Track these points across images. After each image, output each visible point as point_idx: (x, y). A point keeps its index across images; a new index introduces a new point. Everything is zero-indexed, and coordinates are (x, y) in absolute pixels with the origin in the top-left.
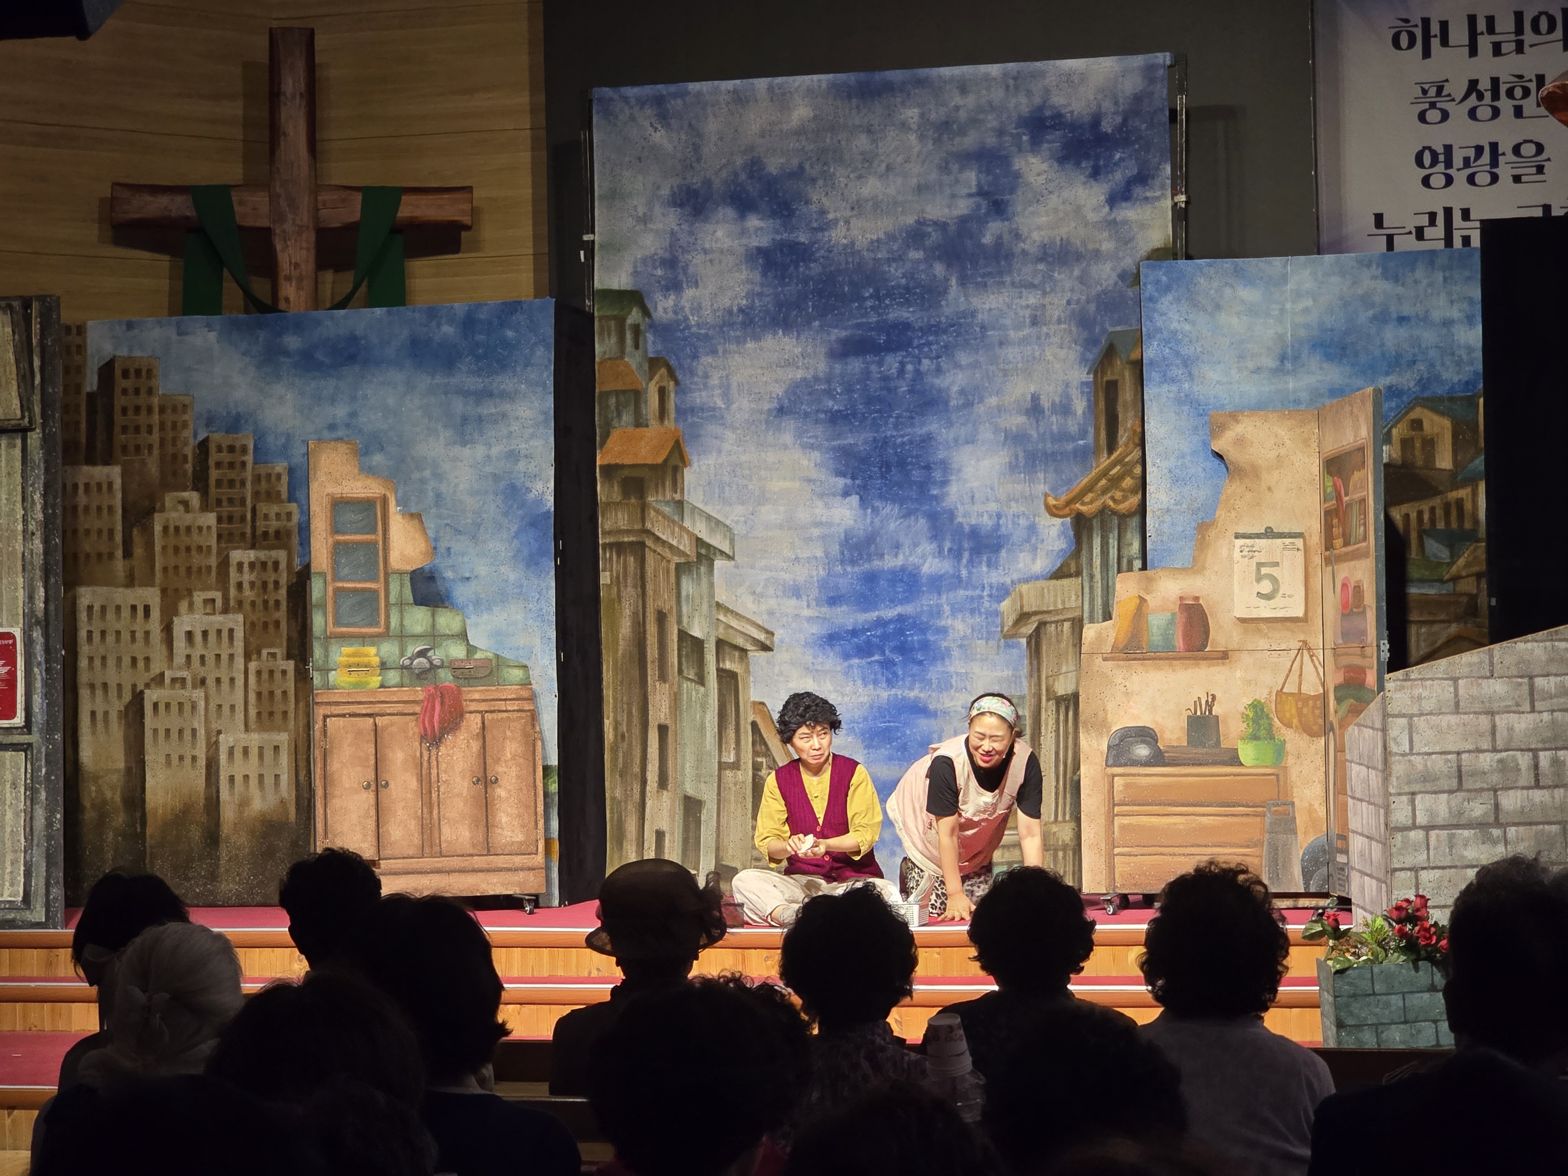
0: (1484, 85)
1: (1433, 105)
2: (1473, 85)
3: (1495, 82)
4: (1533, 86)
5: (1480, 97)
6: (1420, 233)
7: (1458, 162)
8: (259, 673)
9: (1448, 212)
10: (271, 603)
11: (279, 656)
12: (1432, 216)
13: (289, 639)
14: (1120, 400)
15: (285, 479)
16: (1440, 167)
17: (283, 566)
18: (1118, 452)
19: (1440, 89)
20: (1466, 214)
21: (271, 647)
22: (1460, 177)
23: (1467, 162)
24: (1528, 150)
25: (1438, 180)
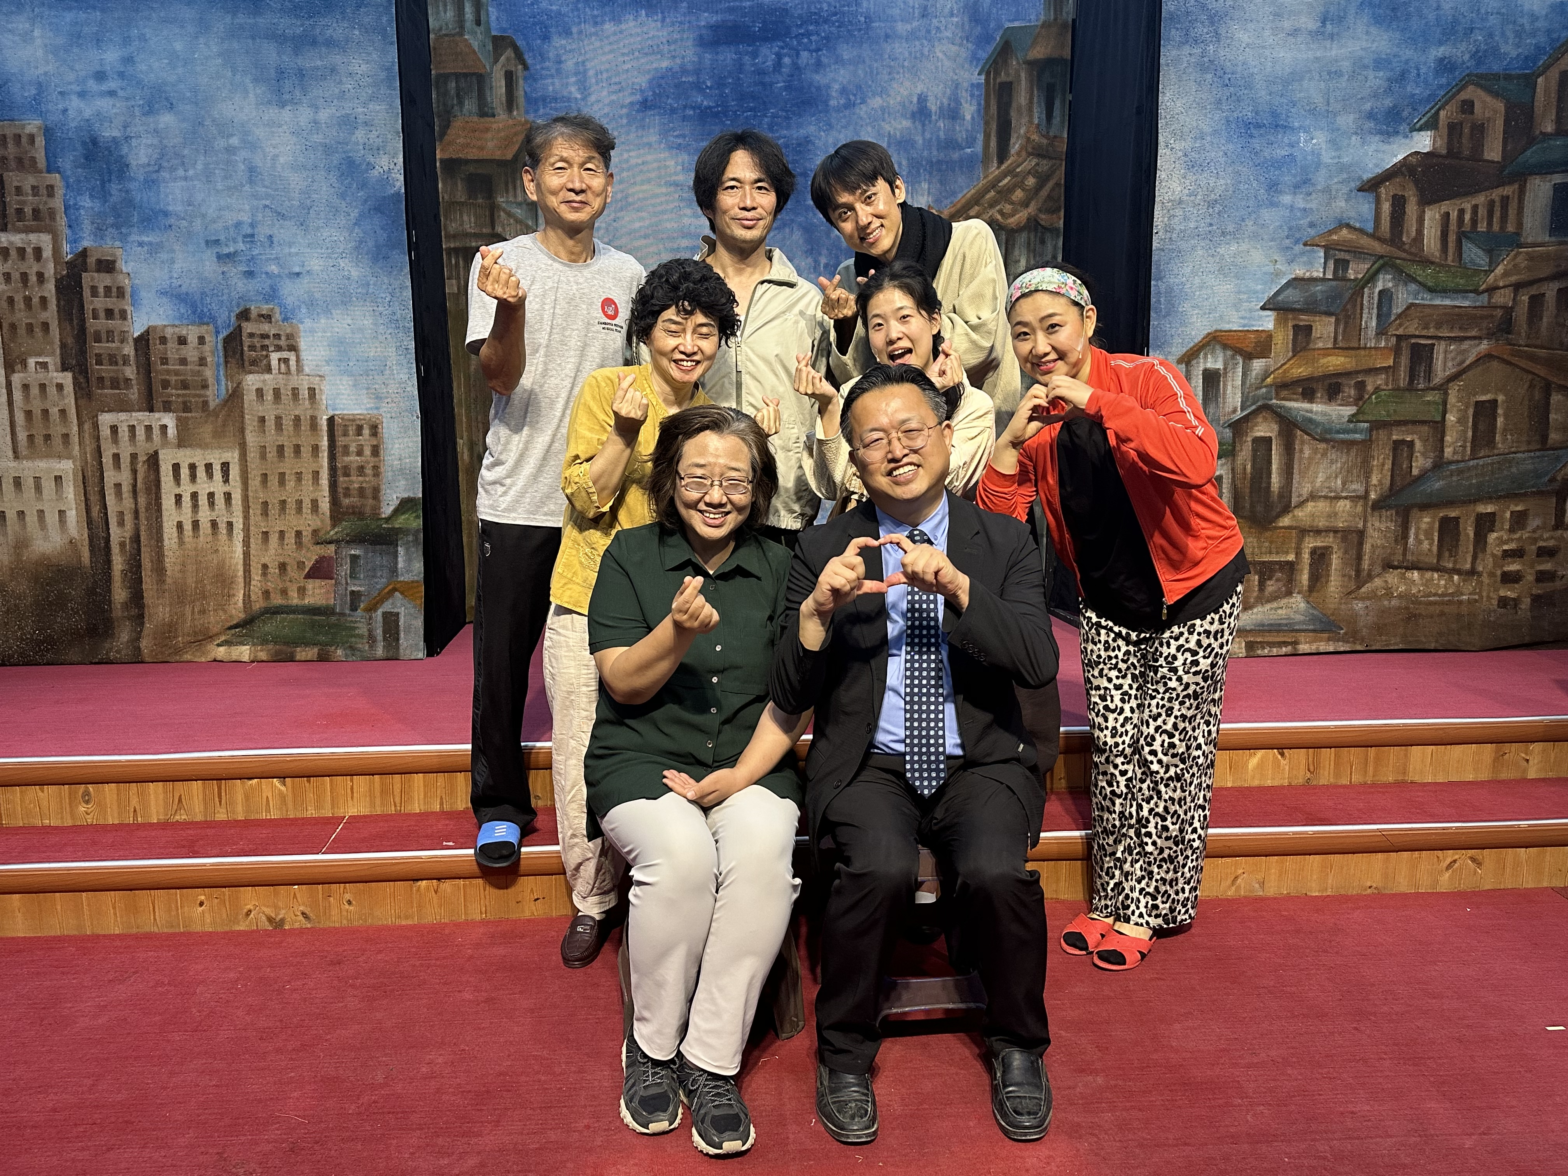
8: (26, 387)
10: (36, 300)
11: (51, 367)
13: (63, 346)
14: (1014, 105)
15: (40, 141)
17: (47, 253)
18: (1009, 162)
21: (40, 355)
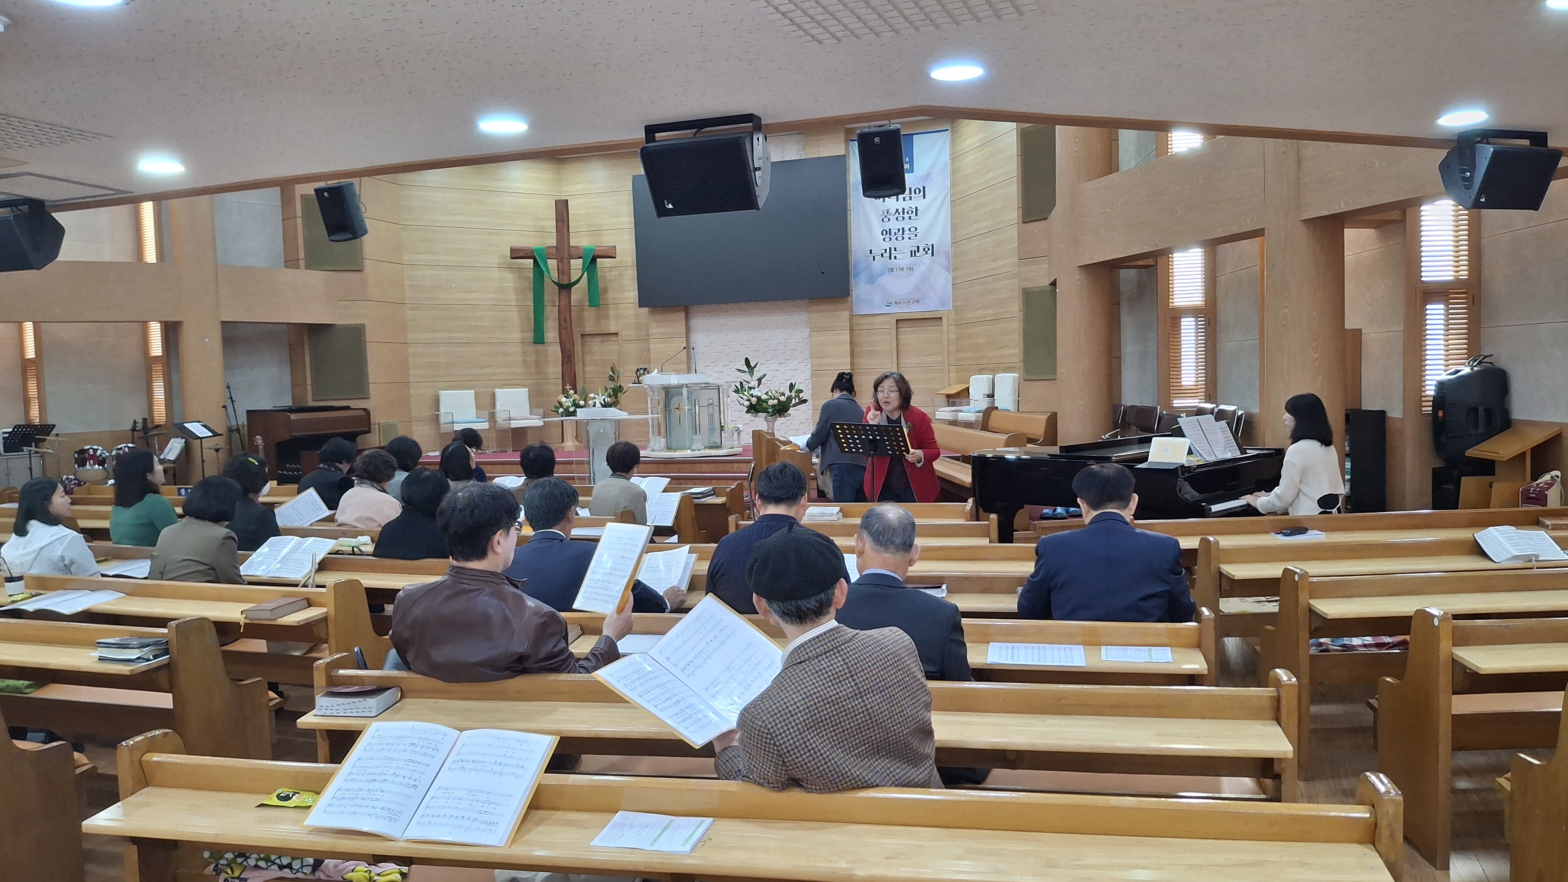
0: (900, 210)
1: (886, 217)
2: (897, 210)
3: (904, 209)
4: (914, 210)
5: (899, 214)
6: (882, 254)
7: (893, 234)
9: (890, 249)
12: (886, 250)
16: (888, 235)
19: (888, 212)
20: (895, 249)
22: (893, 238)
23: (895, 233)
24: (913, 229)
25: (887, 239)
